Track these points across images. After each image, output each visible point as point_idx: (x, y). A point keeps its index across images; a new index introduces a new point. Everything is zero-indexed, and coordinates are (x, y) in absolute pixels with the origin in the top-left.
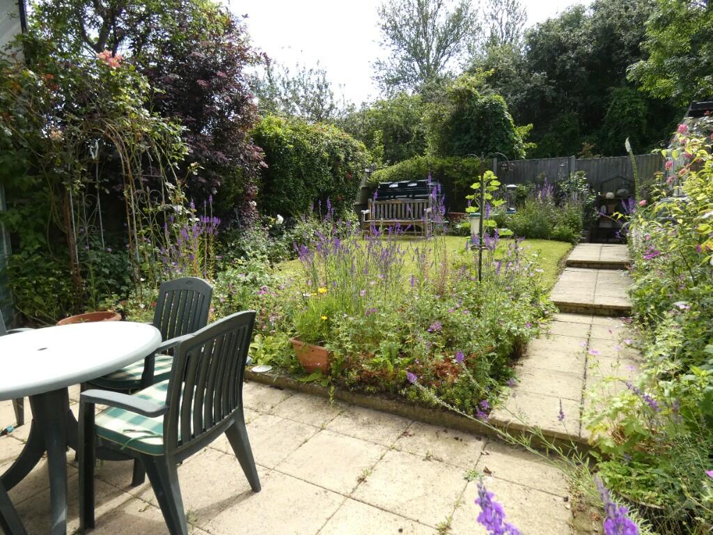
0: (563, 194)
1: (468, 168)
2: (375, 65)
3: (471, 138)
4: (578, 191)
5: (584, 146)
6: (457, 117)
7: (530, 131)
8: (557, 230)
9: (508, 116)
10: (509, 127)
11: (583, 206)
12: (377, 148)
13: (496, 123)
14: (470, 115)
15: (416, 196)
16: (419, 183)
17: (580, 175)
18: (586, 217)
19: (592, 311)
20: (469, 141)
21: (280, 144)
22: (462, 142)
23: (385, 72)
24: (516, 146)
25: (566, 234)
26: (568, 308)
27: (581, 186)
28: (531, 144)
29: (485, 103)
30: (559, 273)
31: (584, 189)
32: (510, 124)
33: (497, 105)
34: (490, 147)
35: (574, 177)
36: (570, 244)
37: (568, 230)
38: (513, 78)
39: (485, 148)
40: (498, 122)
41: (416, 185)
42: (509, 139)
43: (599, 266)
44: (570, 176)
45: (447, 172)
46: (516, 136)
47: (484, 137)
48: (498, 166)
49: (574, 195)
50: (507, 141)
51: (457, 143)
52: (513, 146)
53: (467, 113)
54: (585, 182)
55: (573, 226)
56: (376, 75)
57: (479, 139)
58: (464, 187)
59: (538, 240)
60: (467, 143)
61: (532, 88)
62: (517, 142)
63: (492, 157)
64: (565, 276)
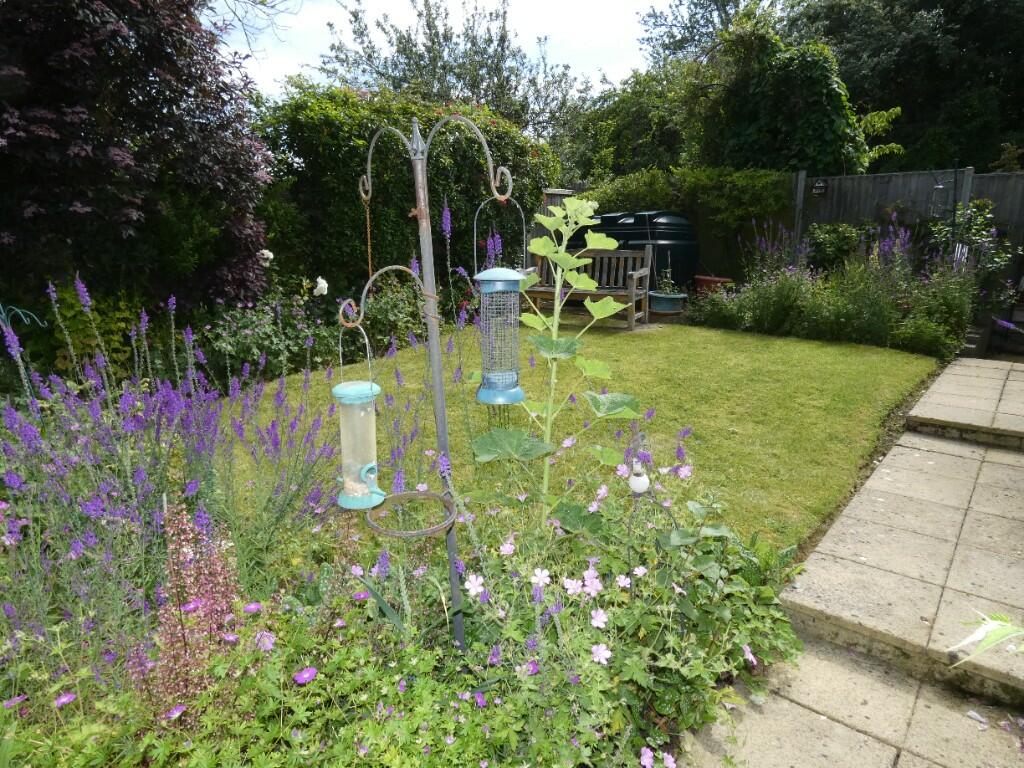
0: (934, 249)
1: (743, 190)
2: (647, 19)
3: (760, 130)
4: (970, 243)
5: (1003, 150)
6: (736, 92)
7: (895, 122)
8: (908, 327)
9: (838, 85)
10: (839, 108)
11: (977, 275)
12: (603, 153)
13: (810, 100)
14: (758, 84)
15: (630, 242)
16: (637, 218)
17: (980, 209)
18: (981, 301)
19: (922, 667)
20: (755, 137)
21: (334, 136)
22: (743, 139)
23: (664, 29)
24: (849, 148)
25: (927, 337)
26: (844, 636)
27: (978, 231)
28: (893, 145)
29: (792, 59)
30: (879, 451)
31: (985, 239)
32: (841, 101)
33: (815, 63)
34: (795, 148)
35: (963, 212)
36: (934, 360)
37: (933, 328)
38: (878, 23)
39: (786, 152)
40: (816, 98)
41: (631, 221)
42: (834, 132)
43: (991, 439)
44: (954, 210)
45: (702, 198)
46: (849, 125)
47: (784, 129)
48: (806, 186)
49: (961, 251)
50: (829, 137)
51: (731, 142)
52: (843, 147)
53: (755, 81)
54: (988, 224)
55: (946, 322)
56: (647, 35)
57: (775, 132)
58: (734, 226)
59: (862, 346)
60: (750, 140)
61: (913, 41)
62: (853, 140)
63: (795, 169)
64: (889, 466)
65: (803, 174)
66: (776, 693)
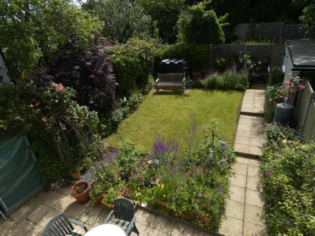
6: (194, 22)
8: (237, 86)
19: (249, 156)
26: (241, 154)
30: (237, 119)
35: (245, 55)
41: (177, 63)
43: (253, 114)
48: (212, 48)
63: (210, 43)
64: (240, 124)
65: (211, 44)
66: (236, 162)
